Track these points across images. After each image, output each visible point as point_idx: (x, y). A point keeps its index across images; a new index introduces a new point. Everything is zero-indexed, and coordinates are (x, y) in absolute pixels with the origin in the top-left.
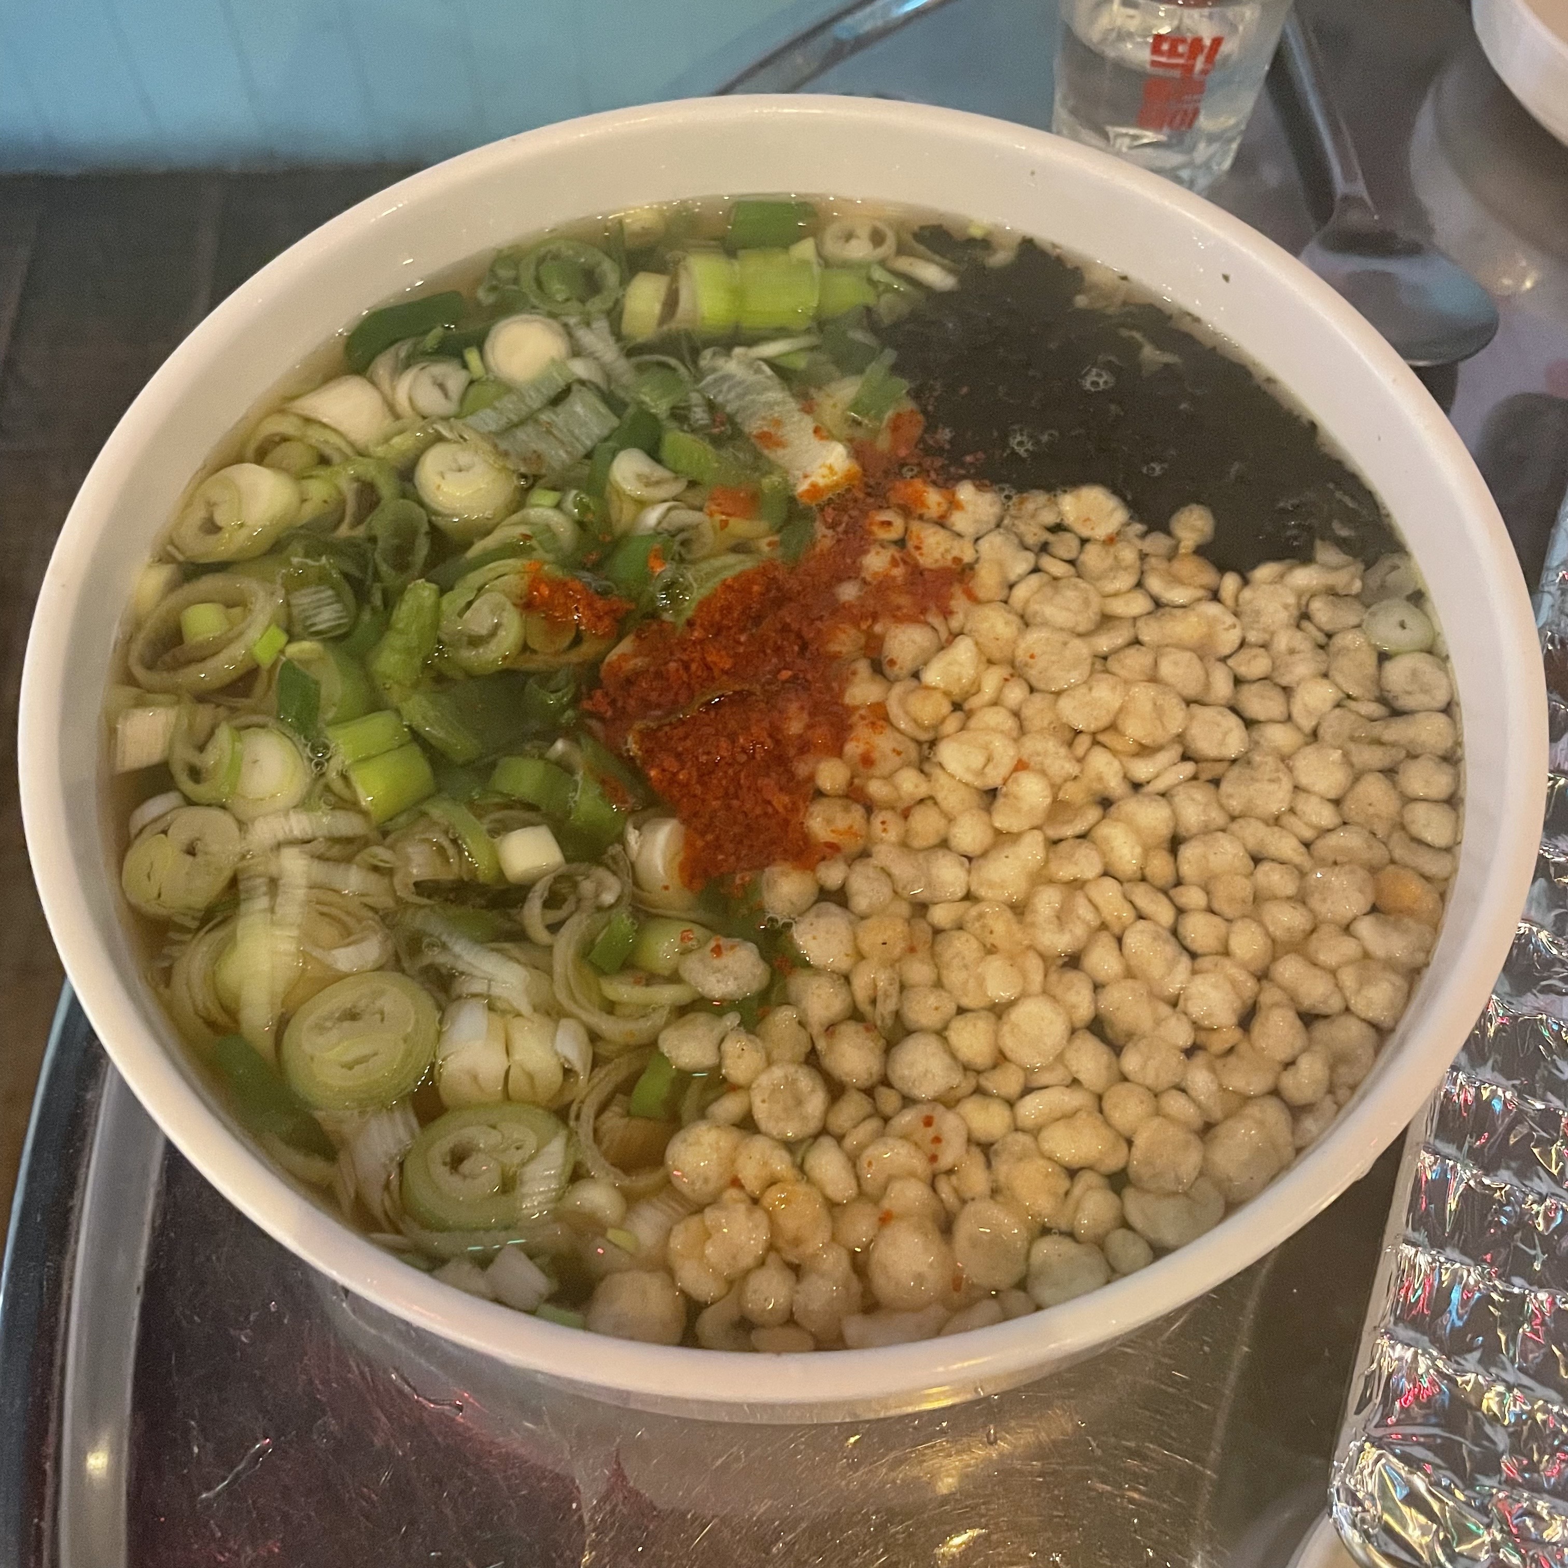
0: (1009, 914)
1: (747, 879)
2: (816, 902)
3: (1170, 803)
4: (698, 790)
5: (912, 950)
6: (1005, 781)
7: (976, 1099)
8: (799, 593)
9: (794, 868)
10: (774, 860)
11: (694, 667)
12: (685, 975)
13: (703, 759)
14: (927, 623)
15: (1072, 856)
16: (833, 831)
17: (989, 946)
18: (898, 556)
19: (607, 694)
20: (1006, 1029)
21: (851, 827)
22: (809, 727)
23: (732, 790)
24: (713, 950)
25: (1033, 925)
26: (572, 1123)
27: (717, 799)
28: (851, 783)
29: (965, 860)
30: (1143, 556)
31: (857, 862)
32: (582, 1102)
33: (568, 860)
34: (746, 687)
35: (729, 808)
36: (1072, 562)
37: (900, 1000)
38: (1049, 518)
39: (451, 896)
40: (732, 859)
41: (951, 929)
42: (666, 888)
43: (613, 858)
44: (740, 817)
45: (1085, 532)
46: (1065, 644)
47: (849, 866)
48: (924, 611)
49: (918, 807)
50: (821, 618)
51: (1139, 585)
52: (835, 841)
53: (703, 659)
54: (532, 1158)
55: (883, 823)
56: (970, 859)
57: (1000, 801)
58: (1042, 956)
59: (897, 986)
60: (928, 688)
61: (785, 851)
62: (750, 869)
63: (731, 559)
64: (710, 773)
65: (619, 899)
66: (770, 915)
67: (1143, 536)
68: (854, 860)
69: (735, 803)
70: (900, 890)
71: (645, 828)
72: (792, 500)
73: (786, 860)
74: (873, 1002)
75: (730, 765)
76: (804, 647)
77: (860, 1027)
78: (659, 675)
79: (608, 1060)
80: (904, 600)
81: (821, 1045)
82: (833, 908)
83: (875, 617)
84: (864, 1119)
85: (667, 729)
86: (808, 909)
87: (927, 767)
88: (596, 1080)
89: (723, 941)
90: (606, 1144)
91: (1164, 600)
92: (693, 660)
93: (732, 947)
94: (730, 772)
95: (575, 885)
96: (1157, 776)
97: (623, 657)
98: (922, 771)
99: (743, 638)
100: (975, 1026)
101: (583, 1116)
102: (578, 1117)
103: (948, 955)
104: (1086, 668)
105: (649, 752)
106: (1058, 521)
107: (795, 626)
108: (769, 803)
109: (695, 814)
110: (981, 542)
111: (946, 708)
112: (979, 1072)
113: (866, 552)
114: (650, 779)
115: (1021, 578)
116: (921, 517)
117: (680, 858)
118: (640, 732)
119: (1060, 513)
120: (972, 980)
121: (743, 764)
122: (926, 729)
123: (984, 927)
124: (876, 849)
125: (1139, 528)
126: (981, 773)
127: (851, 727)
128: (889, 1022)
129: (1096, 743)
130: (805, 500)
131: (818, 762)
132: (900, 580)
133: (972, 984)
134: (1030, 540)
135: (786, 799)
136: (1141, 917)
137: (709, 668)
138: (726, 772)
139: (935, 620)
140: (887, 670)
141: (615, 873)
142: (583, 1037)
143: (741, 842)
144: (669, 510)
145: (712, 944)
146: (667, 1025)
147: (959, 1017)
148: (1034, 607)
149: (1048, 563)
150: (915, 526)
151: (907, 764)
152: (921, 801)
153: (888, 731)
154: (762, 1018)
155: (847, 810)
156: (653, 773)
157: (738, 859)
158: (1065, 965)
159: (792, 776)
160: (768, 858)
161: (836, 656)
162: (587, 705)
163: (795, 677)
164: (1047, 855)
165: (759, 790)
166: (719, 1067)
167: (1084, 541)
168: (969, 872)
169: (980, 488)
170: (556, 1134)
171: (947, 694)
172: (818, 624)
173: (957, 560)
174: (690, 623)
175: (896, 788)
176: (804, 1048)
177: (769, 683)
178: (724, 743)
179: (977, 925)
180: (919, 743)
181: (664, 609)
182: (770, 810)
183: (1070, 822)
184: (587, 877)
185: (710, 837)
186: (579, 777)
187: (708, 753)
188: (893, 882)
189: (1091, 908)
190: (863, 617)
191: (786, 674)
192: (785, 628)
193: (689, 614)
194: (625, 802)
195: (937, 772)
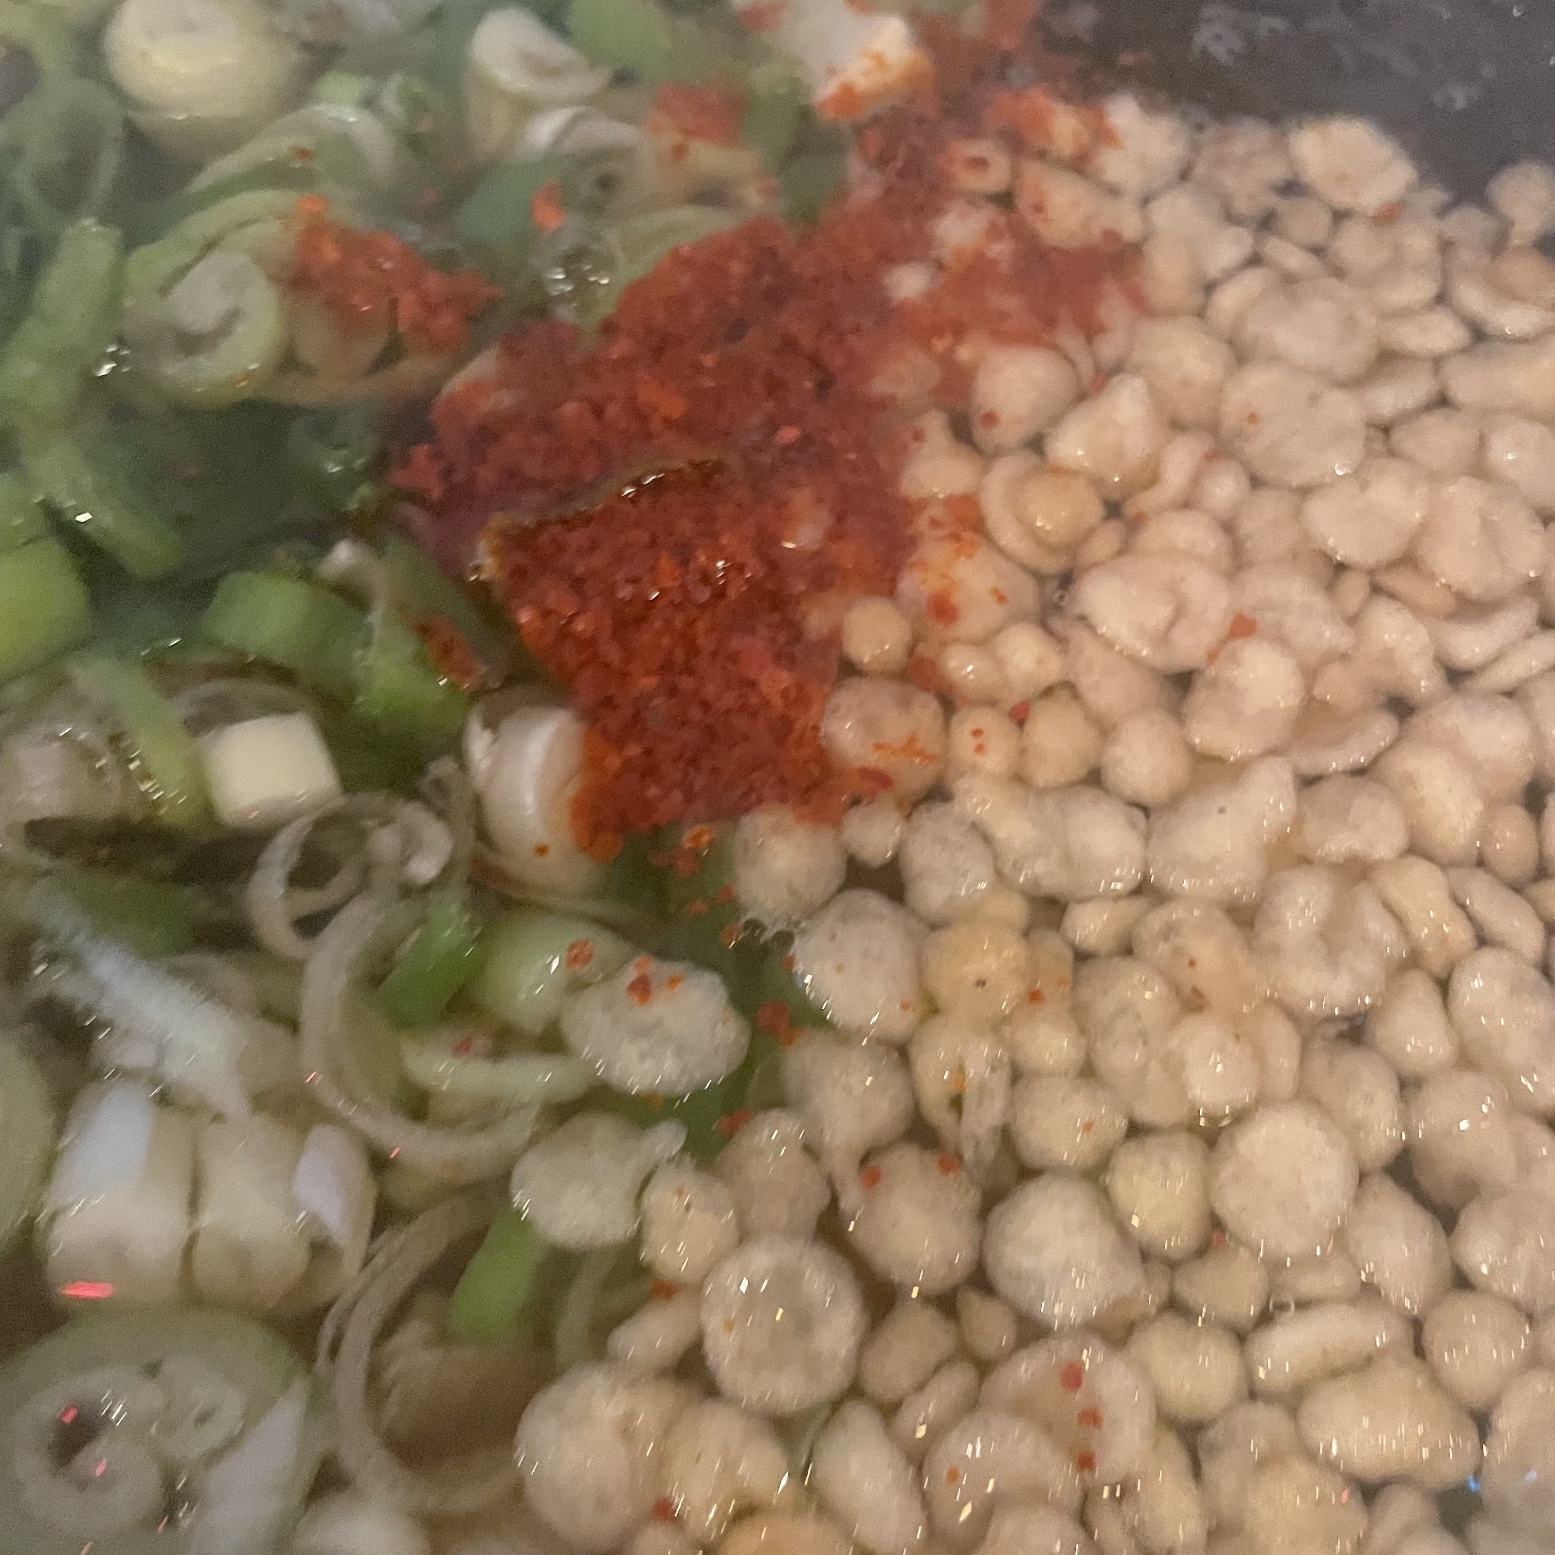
0: (1227, 929)
1: (705, 838)
2: (841, 889)
3: (1528, 713)
4: (613, 654)
5: (1035, 996)
6: (1212, 656)
7: (1171, 1324)
8: (816, 280)
9: (800, 818)
10: (760, 801)
11: (612, 411)
12: (573, 1036)
13: (625, 592)
14: (1055, 348)
15: (1347, 810)
16: (878, 747)
17: (1187, 991)
18: (1002, 220)
19: (438, 455)
20: (1227, 1171)
21: (912, 740)
22: (835, 535)
23: (679, 656)
24: (633, 987)
25: (1276, 949)
26: (321, 1362)
27: (648, 673)
28: (911, 651)
29: (1138, 814)
30: (1446, 246)
31: (923, 807)
32: (350, 1310)
33: (348, 784)
34: (711, 455)
35: (673, 691)
36: (1317, 251)
37: (1011, 1104)
38: (1275, 171)
39: (104, 853)
40: (677, 796)
41: (1110, 955)
42: (542, 850)
43: (438, 784)
44: (695, 713)
45: (1342, 198)
46: (1314, 399)
47: (908, 817)
48: (1051, 323)
49: (1043, 703)
50: (857, 330)
51: (1442, 299)
52: (882, 765)
53: (632, 398)
54: (232, 1443)
55: (977, 733)
56: (1146, 810)
57: (1200, 696)
58: (1292, 1015)
59: (1004, 1075)
60: (1058, 471)
61: (782, 781)
62: (710, 820)
63: (687, 215)
64: (641, 620)
65: (447, 870)
66: (750, 915)
67: (1443, 211)
68: (916, 805)
69: (686, 683)
70: (1007, 869)
71: (507, 725)
72: (805, 114)
73: (783, 800)
74: (957, 1103)
75: (678, 607)
76: (825, 385)
77: (931, 1159)
78: (544, 425)
79: (407, 1216)
80: (1010, 303)
81: (851, 1198)
82: (874, 902)
83: (959, 331)
84: (937, 1369)
85: (555, 530)
86: (826, 904)
87: (1056, 623)
88: (379, 1260)
89: (655, 968)
90: (392, 1409)
91: (1490, 329)
92: (611, 398)
93: (674, 982)
94: (679, 623)
95: (362, 836)
96: (1497, 659)
97: (477, 388)
98: (1049, 632)
99: (708, 360)
100: (1165, 1164)
101: (346, 1347)
102: (334, 1351)
103: (1104, 1007)
104: (1356, 449)
105: (519, 574)
106: (1289, 176)
107: (807, 342)
108: (753, 684)
109: (608, 702)
110: (1155, 206)
111: (1094, 511)
112: (1173, 1265)
113: (939, 211)
114: (519, 628)
115: (1230, 274)
116: (1042, 155)
117: (571, 791)
118: (503, 533)
119: (1292, 163)
120: (1154, 1064)
121: (703, 607)
122: (1052, 550)
123: (1177, 951)
124: (961, 785)
125: (1436, 195)
126: (1163, 638)
127: (913, 542)
128: (989, 1151)
129: (1376, 590)
130: (829, 114)
131: (849, 607)
132: (1004, 267)
133: (1155, 1073)
134: (1242, 206)
135: (785, 678)
136: (1483, 940)
137: (642, 418)
138: (668, 622)
139: (1071, 342)
140: (980, 434)
141: (441, 815)
142: (358, 1169)
143: (694, 761)
144: (575, 120)
145: (631, 974)
146: (533, 1142)
147: (1132, 1144)
148: (1253, 328)
149: (1274, 247)
150: (1033, 171)
151: (1017, 618)
152: (1048, 692)
153: (983, 554)
154: (728, 1136)
155: (904, 704)
156: (525, 617)
157: (690, 798)
158: (1341, 1036)
159: (795, 631)
160: (746, 794)
161: (883, 404)
162: (400, 477)
163: (806, 440)
164: (1299, 807)
165: (734, 658)
166: (637, 1241)
167: (1340, 216)
168: (1147, 837)
169: (1150, 107)
170: (286, 1385)
171: (1096, 482)
172: (852, 339)
173: (1111, 236)
174: (609, 328)
175: (1000, 664)
176: (817, 1202)
177: (758, 449)
178: (666, 562)
179: (1163, 948)
180: (1040, 577)
181: (562, 298)
182: (754, 700)
183: (1336, 742)
184: (386, 821)
185: (634, 750)
186: (376, 617)
187: (635, 581)
188: (996, 856)
189: (1389, 920)
190: (938, 330)
191: (789, 434)
192: (789, 345)
193: (606, 309)
194: (468, 672)
195: (1078, 635)
